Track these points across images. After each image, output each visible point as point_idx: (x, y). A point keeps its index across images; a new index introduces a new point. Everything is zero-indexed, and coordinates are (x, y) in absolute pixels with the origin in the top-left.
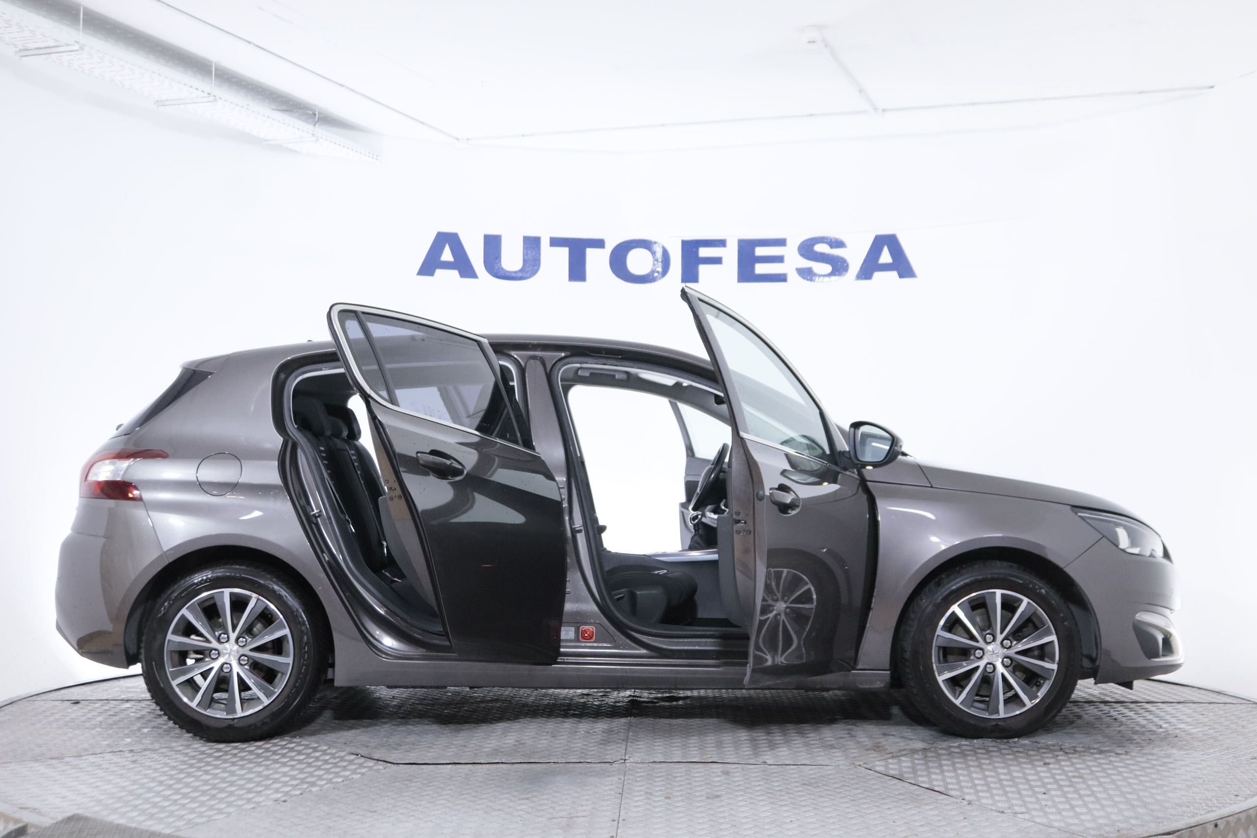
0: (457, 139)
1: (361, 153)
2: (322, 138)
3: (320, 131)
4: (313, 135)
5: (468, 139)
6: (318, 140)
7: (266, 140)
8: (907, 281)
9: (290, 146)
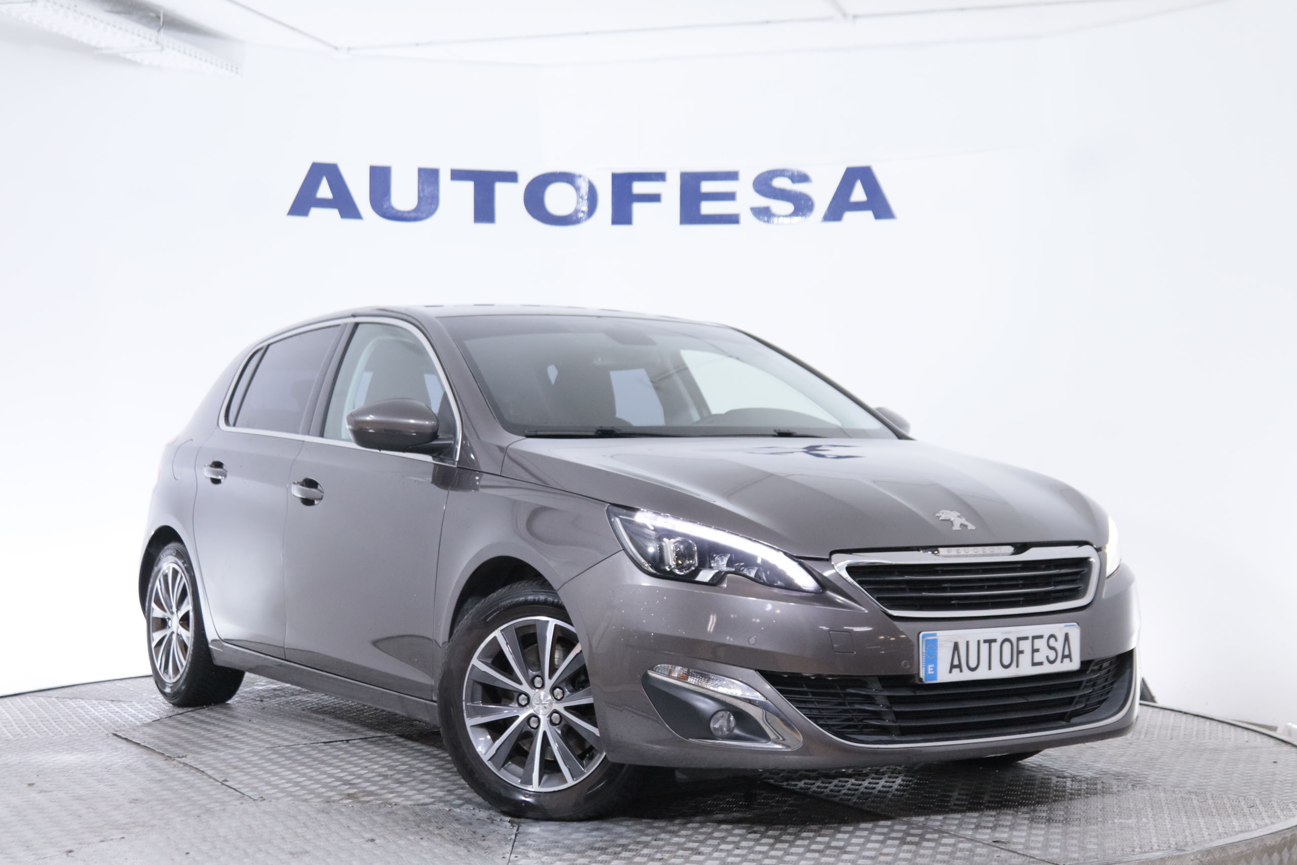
0: (336, 48)
1: (216, 65)
2: (168, 47)
3: (165, 37)
4: (157, 43)
5: (349, 49)
6: (162, 49)
7: (97, 49)
8: (884, 223)
9: (128, 56)
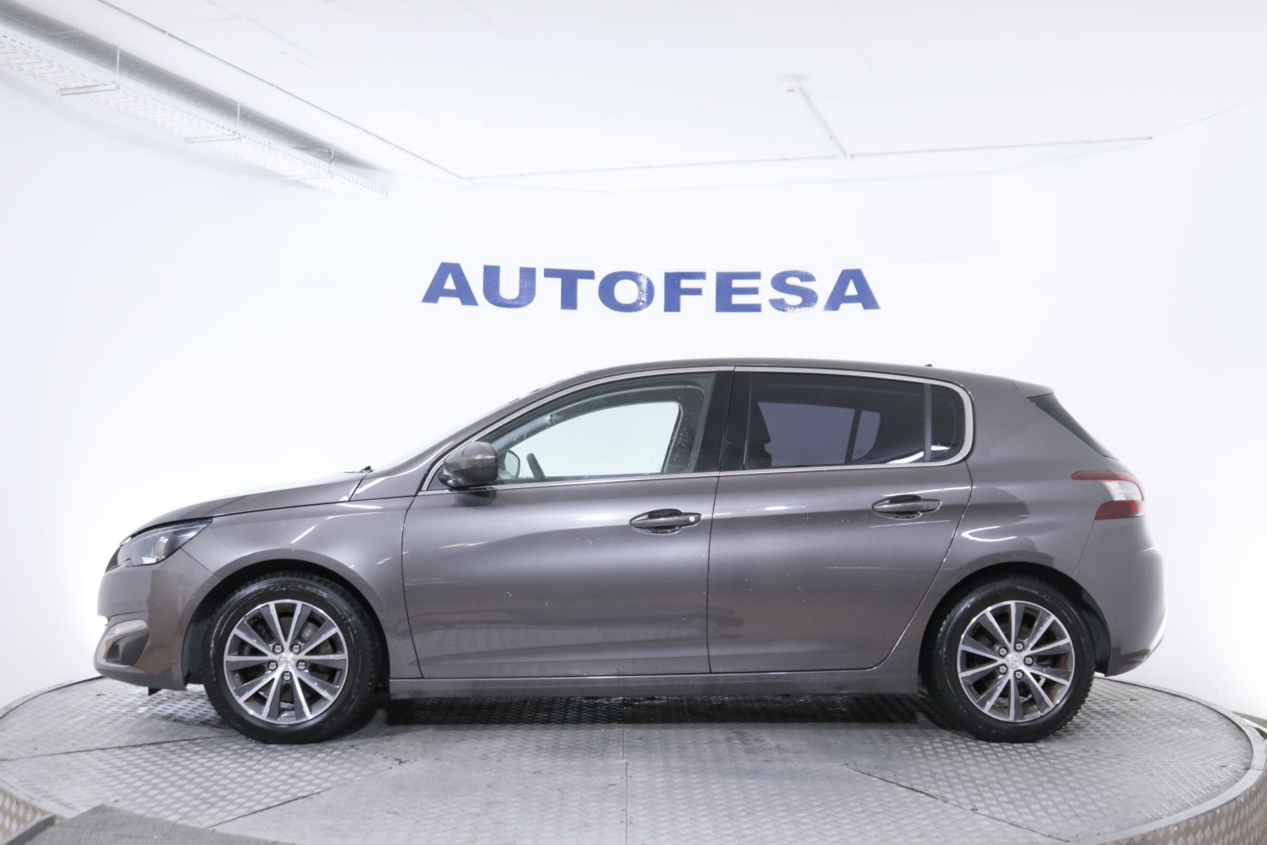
0: (461, 178)
1: (372, 189)
2: (337, 175)
3: (335, 168)
4: (329, 172)
5: (470, 178)
6: (333, 176)
7: (285, 176)
8: (871, 312)
9: (307, 182)
